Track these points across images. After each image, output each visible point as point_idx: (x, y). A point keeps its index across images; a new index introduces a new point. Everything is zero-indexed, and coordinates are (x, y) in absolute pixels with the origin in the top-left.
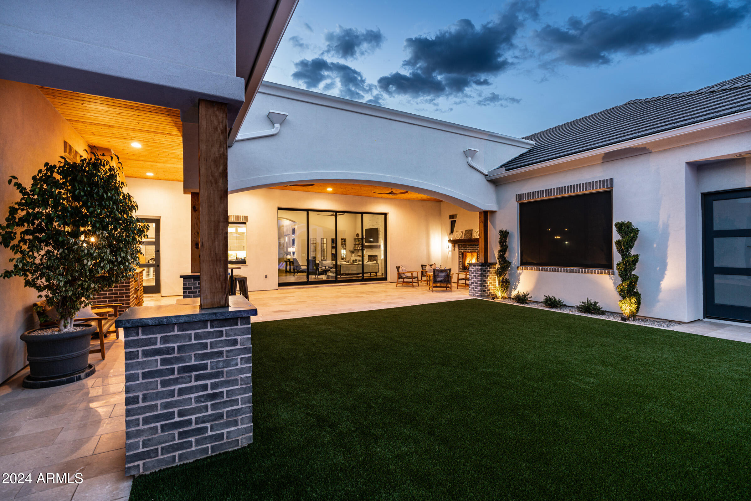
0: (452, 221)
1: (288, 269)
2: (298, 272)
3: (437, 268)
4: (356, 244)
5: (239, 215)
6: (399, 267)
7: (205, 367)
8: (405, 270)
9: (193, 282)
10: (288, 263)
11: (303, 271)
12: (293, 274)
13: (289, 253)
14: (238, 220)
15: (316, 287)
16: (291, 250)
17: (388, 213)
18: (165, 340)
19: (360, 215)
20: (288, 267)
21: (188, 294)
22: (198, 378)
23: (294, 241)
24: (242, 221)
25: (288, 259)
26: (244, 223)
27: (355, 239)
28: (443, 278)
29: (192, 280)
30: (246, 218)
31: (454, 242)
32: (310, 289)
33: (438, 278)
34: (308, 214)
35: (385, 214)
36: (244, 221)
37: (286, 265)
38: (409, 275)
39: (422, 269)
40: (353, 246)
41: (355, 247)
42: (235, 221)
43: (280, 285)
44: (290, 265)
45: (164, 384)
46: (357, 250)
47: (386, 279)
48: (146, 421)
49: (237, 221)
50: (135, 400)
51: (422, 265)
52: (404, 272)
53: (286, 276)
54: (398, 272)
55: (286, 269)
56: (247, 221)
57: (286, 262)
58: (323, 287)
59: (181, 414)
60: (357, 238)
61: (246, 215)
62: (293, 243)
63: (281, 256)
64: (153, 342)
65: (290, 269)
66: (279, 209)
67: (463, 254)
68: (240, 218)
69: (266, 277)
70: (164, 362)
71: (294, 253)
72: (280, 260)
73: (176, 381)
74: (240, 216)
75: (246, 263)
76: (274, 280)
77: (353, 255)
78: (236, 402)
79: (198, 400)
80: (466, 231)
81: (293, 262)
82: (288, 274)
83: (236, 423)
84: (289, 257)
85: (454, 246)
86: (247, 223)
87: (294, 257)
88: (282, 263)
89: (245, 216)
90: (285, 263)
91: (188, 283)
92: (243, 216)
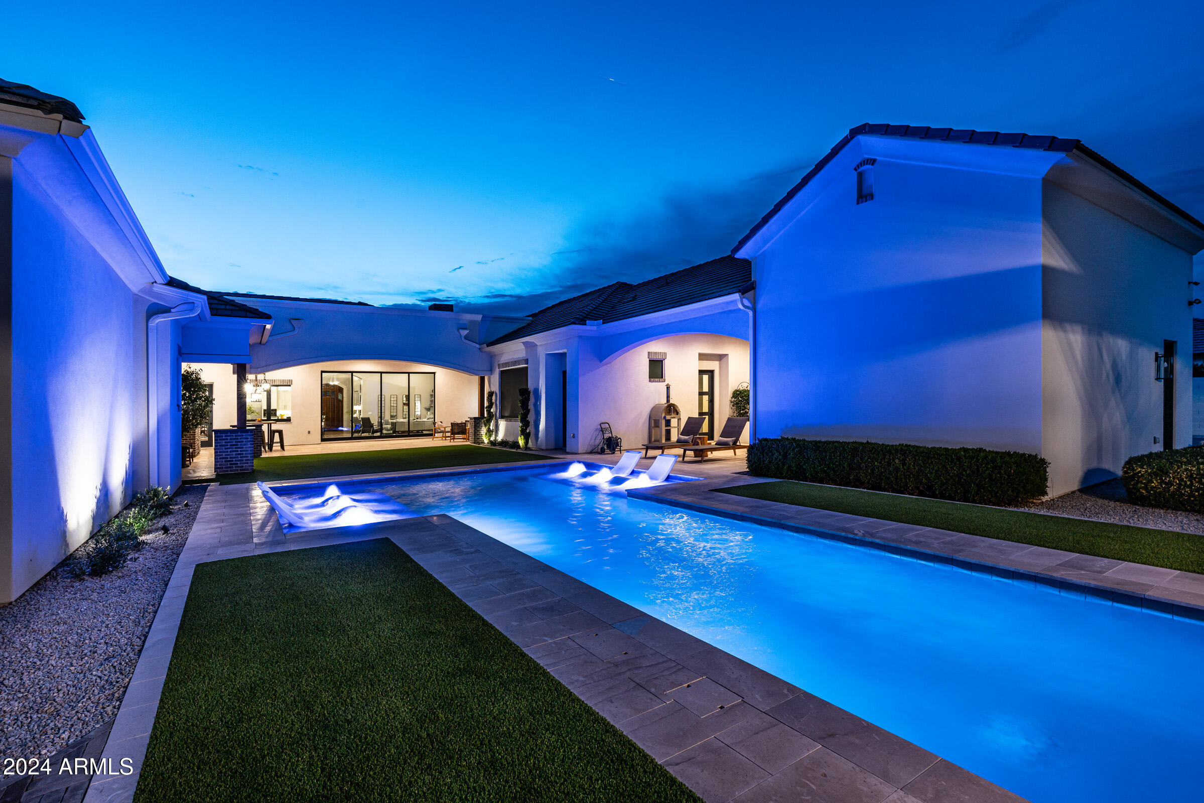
5: (284, 379)
7: (238, 445)
8: (441, 426)
16: (357, 408)
17: (436, 372)
18: (226, 436)
19: (407, 375)
22: (236, 448)
24: (287, 384)
26: (290, 386)
28: (460, 430)
30: (291, 380)
33: (456, 431)
34: (352, 376)
35: (434, 373)
38: (443, 429)
42: (280, 384)
45: (225, 449)
48: (220, 458)
49: (282, 384)
50: (217, 452)
52: (439, 427)
53: (333, 434)
56: (292, 384)
59: (230, 458)
64: (222, 436)
66: (323, 372)
68: (285, 382)
69: (309, 432)
70: (225, 442)
73: (229, 448)
75: (290, 422)
76: (317, 435)
78: (248, 457)
79: (236, 454)
83: (248, 463)
86: (292, 386)
92: (287, 380)
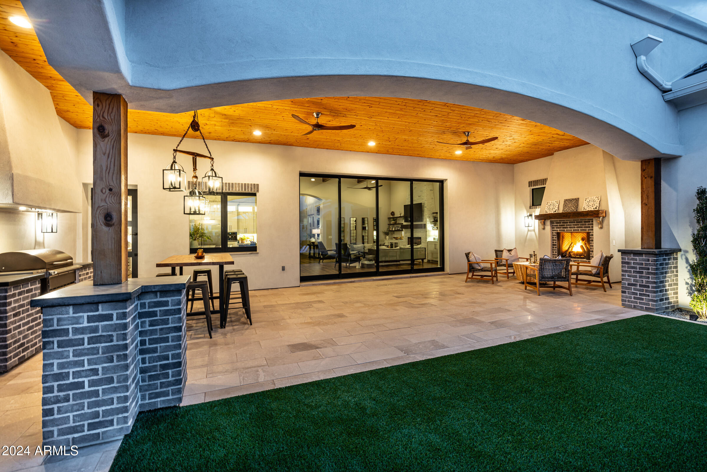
0: (533, 189)
1: (312, 254)
2: (324, 258)
3: (546, 257)
4: (391, 224)
6: (469, 253)
8: (479, 259)
9: (71, 314)
10: (312, 247)
11: (331, 257)
12: (318, 260)
13: (314, 236)
14: (245, 189)
15: (351, 282)
16: (315, 231)
17: (446, 180)
19: (409, 183)
20: (312, 252)
21: (56, 349)
23: (318, 222)
24: (250, 191)
25: (312, 243)
26: (254, 195)
27: (389, 218)
29: (71, 309)
30: (256, 186)
31: (542, 218)
32: (344, 285)
34: (340, 183)
35: (442, 182)
36: (253, 192)
37: (310, 248)
38: (485, 265)
39: (497, 256)
40: (387, 226)
41: (389, 228)
42: (240, 191)
43: (303, 279)
44: (314, 249)
46: (392, 231)
47: (442, 269)
49: (244, 191)
51: (496, 251)
52: (478, 261)
53: (310, 263)
54: (469, 261)
55: (310, 253)
56: (258, 191)
57: (310, 246)
58: (360, 281)
60: (392, 216)
61: (256, 183)
62: (318, 224)
63: (304, 239)
65: (314, 254)
66: (302, 174)
67: (558, 234)
68: (248, 187)
69: (283, 269)
71: (318, 235)
72: (302, 244)
74: (248, 184)
75: (256, 250)
76: (294, 272)
77: (387, 237)
80: (566, 201)
81: (317, 246)
82: (312, 261)
84: (313, 240)
85: (544, 224)
86: (257, 194)
87: (319, 241)
88: (305, 246)
89: (254, 184)
90: (308, 247)
91: (59, 320)
92: (251, 184)
